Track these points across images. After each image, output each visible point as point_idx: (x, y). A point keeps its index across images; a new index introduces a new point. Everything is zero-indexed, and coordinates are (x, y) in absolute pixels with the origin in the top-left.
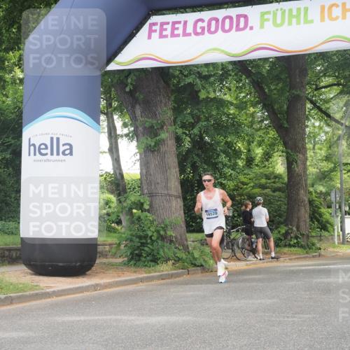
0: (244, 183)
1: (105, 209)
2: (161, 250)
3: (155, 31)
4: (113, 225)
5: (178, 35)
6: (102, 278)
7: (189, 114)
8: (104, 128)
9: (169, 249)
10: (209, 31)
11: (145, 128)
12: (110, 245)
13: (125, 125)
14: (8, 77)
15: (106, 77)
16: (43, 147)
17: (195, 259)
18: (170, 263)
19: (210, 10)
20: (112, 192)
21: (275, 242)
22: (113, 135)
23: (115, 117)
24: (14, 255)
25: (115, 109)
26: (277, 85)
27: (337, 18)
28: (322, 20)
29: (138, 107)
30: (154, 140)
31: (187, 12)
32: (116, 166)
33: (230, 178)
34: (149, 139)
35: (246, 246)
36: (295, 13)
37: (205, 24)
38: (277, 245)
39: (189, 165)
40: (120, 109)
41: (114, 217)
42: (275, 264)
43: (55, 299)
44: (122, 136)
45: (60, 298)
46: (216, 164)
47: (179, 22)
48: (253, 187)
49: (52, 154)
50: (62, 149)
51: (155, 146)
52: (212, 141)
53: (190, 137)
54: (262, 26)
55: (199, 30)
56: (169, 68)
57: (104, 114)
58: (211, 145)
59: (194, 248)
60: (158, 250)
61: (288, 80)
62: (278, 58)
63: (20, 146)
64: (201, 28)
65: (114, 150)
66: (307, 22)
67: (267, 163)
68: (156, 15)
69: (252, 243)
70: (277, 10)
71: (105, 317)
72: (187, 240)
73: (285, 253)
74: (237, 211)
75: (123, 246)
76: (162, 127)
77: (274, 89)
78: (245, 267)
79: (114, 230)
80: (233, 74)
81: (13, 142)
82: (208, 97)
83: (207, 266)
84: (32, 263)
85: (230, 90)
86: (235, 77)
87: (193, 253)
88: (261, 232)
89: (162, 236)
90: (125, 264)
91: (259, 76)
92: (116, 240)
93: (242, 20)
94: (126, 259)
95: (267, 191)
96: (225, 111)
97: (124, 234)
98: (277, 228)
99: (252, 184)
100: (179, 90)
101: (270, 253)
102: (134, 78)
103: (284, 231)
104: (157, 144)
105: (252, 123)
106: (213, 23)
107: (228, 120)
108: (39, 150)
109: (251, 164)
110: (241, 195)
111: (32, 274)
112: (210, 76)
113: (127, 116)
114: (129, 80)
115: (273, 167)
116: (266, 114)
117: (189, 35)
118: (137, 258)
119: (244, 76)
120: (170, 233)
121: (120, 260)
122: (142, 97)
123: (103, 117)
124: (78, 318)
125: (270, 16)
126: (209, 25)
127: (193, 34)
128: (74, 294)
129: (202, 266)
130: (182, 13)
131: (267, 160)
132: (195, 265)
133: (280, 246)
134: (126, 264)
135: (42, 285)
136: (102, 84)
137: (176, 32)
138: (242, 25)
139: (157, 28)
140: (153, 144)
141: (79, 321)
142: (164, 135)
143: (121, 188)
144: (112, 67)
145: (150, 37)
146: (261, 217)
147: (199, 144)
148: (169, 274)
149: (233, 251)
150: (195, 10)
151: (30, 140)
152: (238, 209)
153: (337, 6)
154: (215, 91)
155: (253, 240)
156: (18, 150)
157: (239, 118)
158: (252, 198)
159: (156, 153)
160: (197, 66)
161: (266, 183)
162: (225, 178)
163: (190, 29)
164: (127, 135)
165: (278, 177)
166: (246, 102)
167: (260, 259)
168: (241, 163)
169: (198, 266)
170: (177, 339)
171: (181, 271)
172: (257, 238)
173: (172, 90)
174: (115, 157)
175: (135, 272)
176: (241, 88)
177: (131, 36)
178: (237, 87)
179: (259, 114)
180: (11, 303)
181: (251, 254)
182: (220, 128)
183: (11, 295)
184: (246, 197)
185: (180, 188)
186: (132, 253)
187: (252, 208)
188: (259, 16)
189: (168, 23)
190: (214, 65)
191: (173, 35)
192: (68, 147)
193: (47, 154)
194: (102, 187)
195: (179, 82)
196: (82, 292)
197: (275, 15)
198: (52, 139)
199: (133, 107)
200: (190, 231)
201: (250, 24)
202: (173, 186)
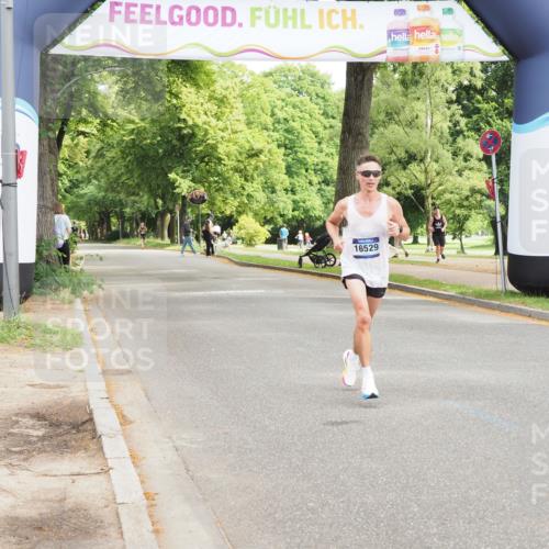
3: (120, 13)
5: (150, 22)
10: (189, 22)
27: (337, 27)
28: (322, 27)
36: (290, 13)
37: (184, 13)
47: (151, 6)
54: (253, 25)
64: (178, 16)
66: (304, 26)
70: (270, 7)
93: (229, 14)
106: (194, 13)
117: (165, 23)
125: (262, 14)
126: (189, 14)
127: (169, 23)
137: (147, 18)
138: (229, 20)
145: (112, 19)
153: (337, 13)
163: (164, 15)
188: (249, 11)
189: (136, 5)
191: (143, 21)
197: (267, 12)
201: (239, 20)
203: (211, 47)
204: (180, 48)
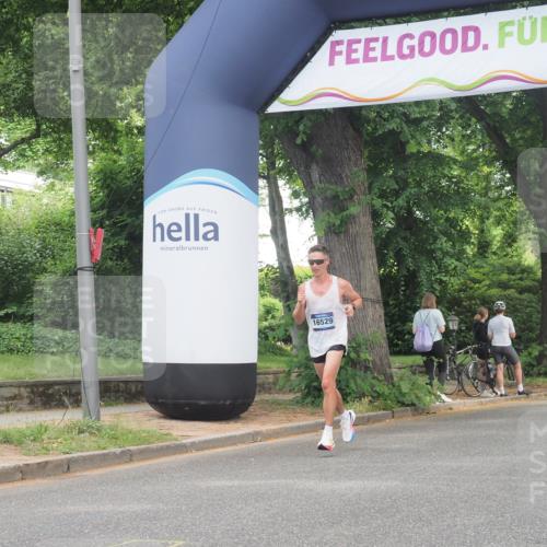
0: (475, 281)
1: (266, 320)
2: (352, 381)
3: (341, 53)
4: (279, 343)
5: (374, 59)
6: (264, 423)
7: (391, 177)
8: (263, 199)
9: (363, 380)
10: (422, 53)
11: (326, 199)
12: (275, 373)
13: (296, 195)
14: (121, 124)
15: (267, 123)
16: (174, 228)
17: (404, 395)
18: (366, 400)
19: (421, 20)
20: (276, 295)
21: (524, 370)
22: (277, 209)
23: (281, 182)
24: (133, 389)
25: (281, 171)
26: (524, 132)
29: (314, 167)
30: (340, 216)
31: (386, 24)
32: (283, 255)
33: (455, 273)
34: (332, 215)
35: (480, 375)
37: (415, 42)
38: (527, 374)
39: (391, 254)
40: (287, 171)
41: (280, 333)
42: (523, 402)
43: (194, 455)
44: (291, 211)
45: (201, 453)
46: (433, 251)
47: (376, 40)
48: (490, 287)
49: (188, 238)
50: (202, 230)
51: (340, 226)
52: (425, 217)
53: (393, 211)
54: (501, 44)
55: (406, 51)
56: (360, 108)
57: (264, 177)
58: (425, 223)
59: (401, 379)
60: (348, 381)
61: (541, 124)
62: (525, 92)
63: (140, 227)
64: (408, 47)
65: (279, 232)
67: (509, 250)
68: (340, 29)
69: (489, 371)
70: (524, 19)
71: (270, 482)
72: (390, 367)
73: (539, 386)
74: (466, 323)
75: (294, 375)
76: (351, 197)
77: (521, 138)
78: (478, 407)
79: (281, 352)
80: (457, 116)
81: (129, 220)
82: (419, 152)
83: (421, 405)
84: (160, 401)
85: (453, 140)
86: (460, 121)
87: (399, 386)
88: (502, 353)
89: (352, 360)
90: (297, 402)
91: (497, 119)
92: (284, 366)
93: (471, 35)
94: (299, 395)
95: (511, 292)
96: (446, 172)
97: (297, 356)
98: (526, 348)
99: (487, 282)
100: (376, 142)
101: (517, 385)
102: (309, 124)
103: (537, 353)
104: (344, 222)
105: (487, 189)
106: (428, 40)
107: (449, 186)
108: (169, 232)
109: (485, 252)
110: (471, 298)
111: (161, 417)
112: (423, 119)
113: (300, 181)
114: (301, 128)
115: (520, 256)
116: (508, 175)
117: (391, 58)
118: (316, 393)
119: (474, 120)
120: (365, 355)
121: (291, 396)
122: (320, 151)
123: (262, 183)
124: (229, 483)
125: (514, 29)
126: (421, 43)
127: (396, 58)
128: (223, 446)
129: (413, 405)
130: (380, 25)
131: (510, 246)
132: (403, 404)
133: (531, 375)
134: (300, 403)
135: (175, 433)
136: (261, 133)
137: (372, 54)
138: (471, 42)
139: (343, 48)
140: (337, 223)
141: (231, 487)
142: (353, 210)
143: (290, 289)
144: (275, 107)
145: (331, 63)
146: (502, 331)
147: (406, 221)
148: (363, 418)
149: (460, 383)
150: (399, 19)
151: (154, 217)
152: (467, 320)
154: (429, 142)
155: (490, 366)
156: (137, 232)
157: (465, 182)
158: (488, 302)
159: (342, 236)
160: (402, 105)
161: (509, 280)
162: (447, 272)
163: (392, 50)
164: (298, 210)
165: (527, 270)
166: (477, 158)
167: (501, 395)
168: (470, 250)
169: (408, 405)
170: (378, 515)
171: (382, 412)
172: (497, 363)
173: (366, 142)
174: (280, 243)
175: (313, 414)
176: (469, 137)
177: (304, 61)
178: (463, 136)
179: (498, 176)
180: (131, 460)
181: (488, 387)
182: (437, 197)
183: (132, 448)
184: (478, 302)
185: (379, 288)
186: (307, 387)
187: (489, 319)
188: (497, 27)
189: (359, 41)
190: (428, 103)
191: (367, 59)
192: (212, 228)
193: (179, 239)
194: (262, 288)
195: (375, 129)
196: (235, 444)
197: (521, 26)
198: (187, 216)
199: (308, 167)
200: (394, 354)
201: (483, 41)
202: (368, 286)
203: (449, 81)
204: (410, 88)
